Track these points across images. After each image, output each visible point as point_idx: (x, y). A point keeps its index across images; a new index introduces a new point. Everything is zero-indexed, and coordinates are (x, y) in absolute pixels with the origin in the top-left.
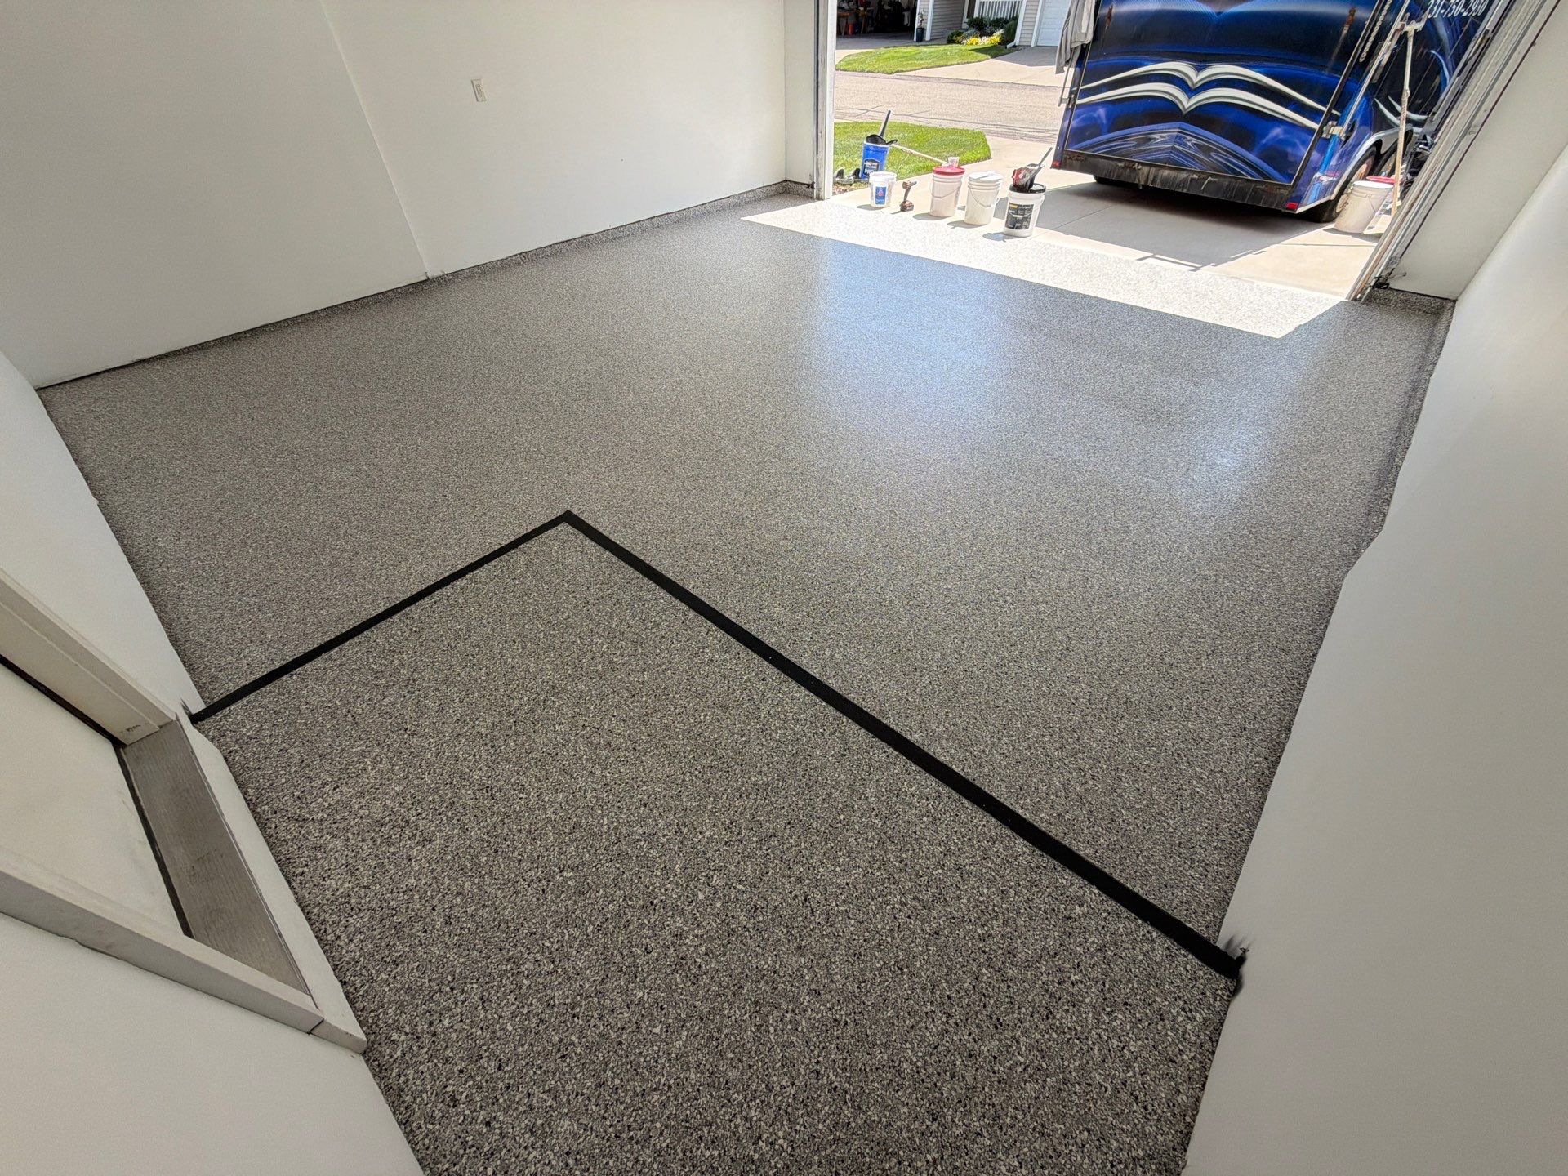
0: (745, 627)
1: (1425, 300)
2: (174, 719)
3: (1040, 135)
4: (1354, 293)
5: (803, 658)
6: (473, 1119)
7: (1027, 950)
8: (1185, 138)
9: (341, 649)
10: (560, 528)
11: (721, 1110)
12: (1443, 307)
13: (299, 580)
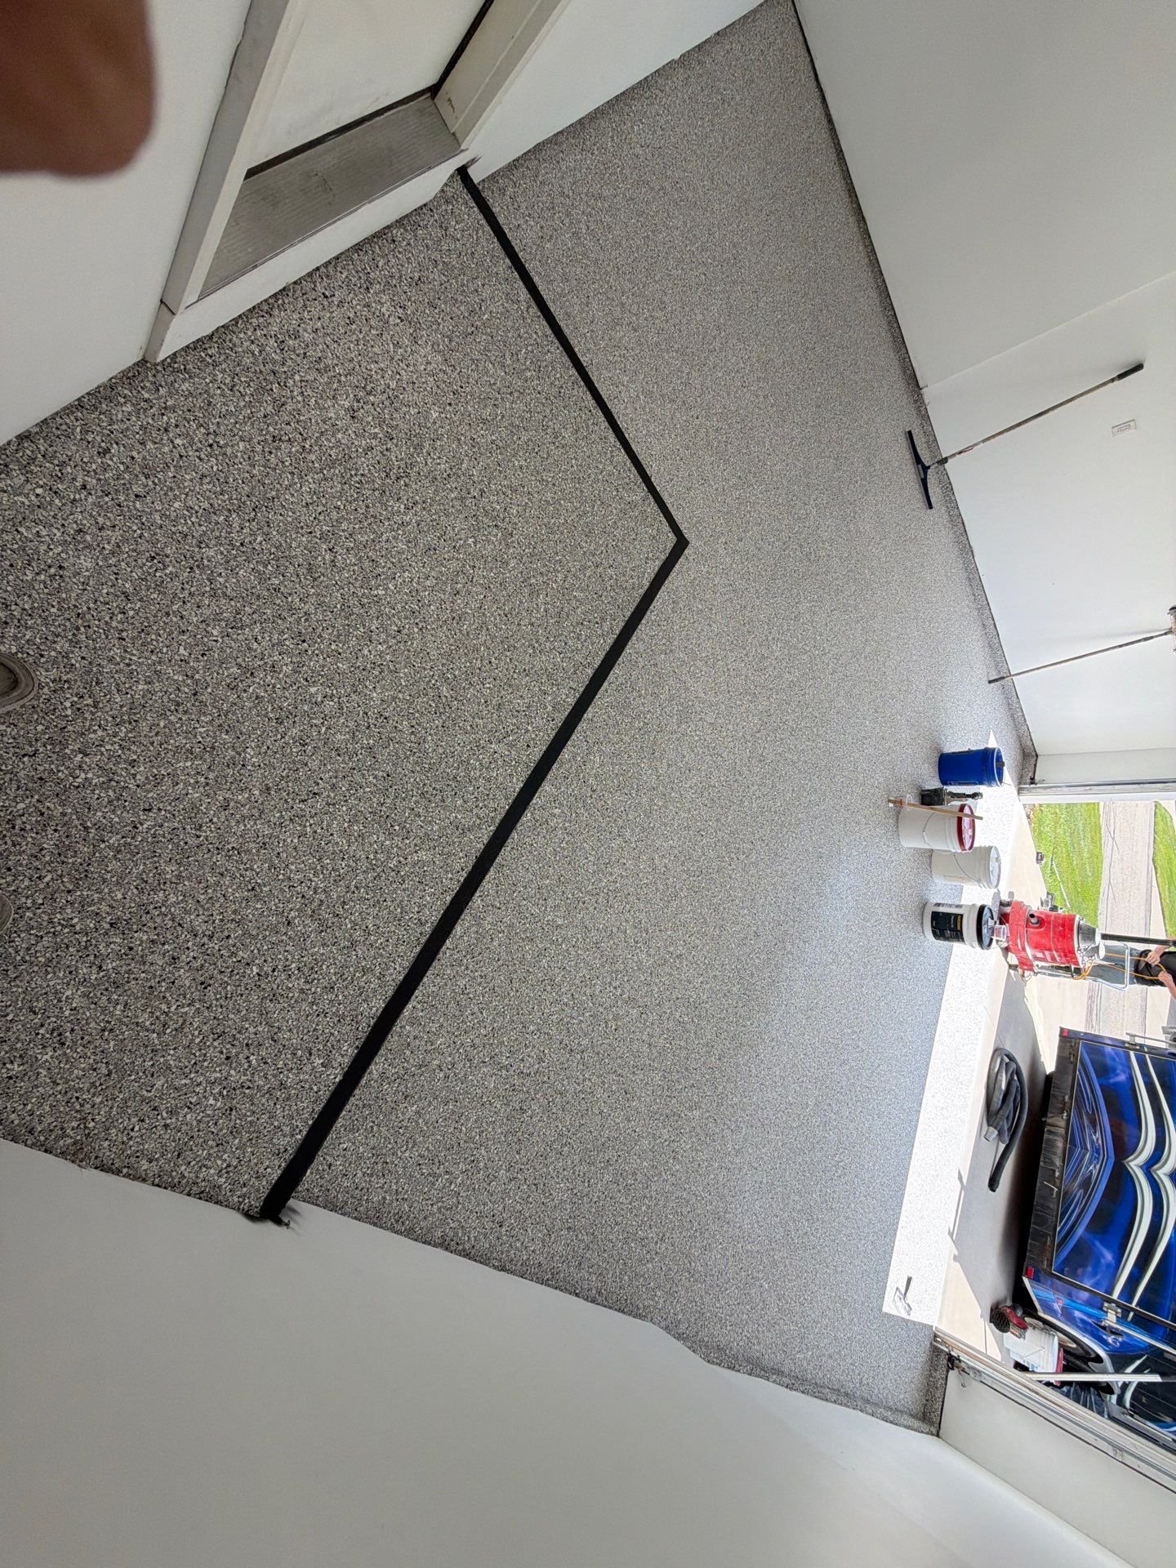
0: (579, 728)
1: (938, 1406)
2: (463, 147)
3: (1094, 1017)
4: (942, 1335)
5: (551, 786)
6: (88, 472)
7: (277, 1012)
8: (1098, 1163)
9: (539, 317)
10: (671, 535)
11: (110, 716)
12: (931, 1423)
13: (607, 273)
